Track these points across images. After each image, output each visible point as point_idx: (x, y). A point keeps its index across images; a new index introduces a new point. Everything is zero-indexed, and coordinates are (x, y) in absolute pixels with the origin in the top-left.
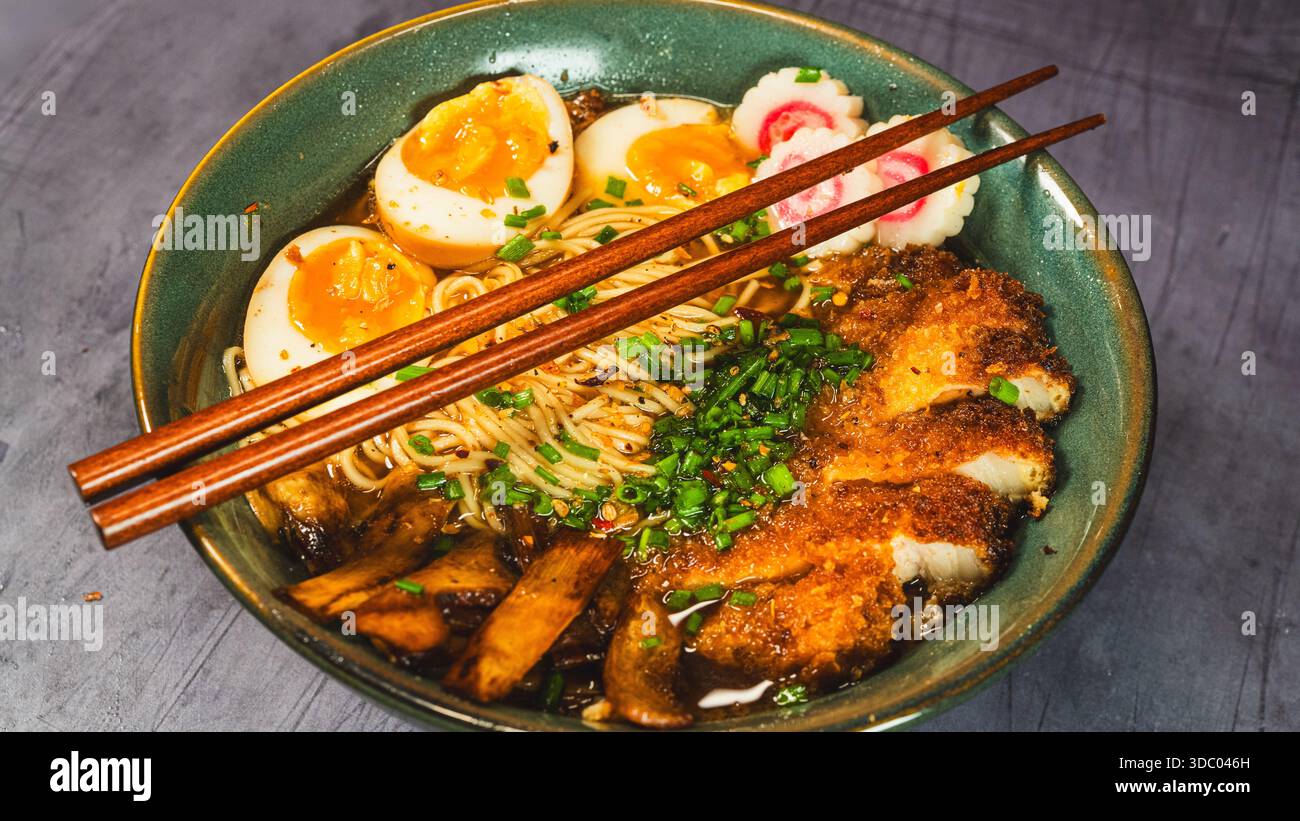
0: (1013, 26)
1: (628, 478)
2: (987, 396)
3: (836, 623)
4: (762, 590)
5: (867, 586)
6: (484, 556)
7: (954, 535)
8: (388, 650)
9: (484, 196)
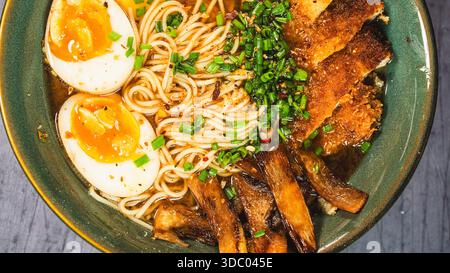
3: (368, 119)
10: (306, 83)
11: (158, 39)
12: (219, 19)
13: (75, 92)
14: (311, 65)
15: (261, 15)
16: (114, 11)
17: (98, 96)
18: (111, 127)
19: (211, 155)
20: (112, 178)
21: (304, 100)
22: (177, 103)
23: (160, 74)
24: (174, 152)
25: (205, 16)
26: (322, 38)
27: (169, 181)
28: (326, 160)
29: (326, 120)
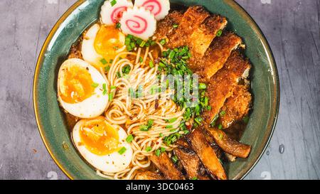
2: (217, 37)
4: (224, 109)
5: (241, 92)
9: (92, 94)
10: (206, 90)
11: (119, 82)
12: (151, 64)
13: (80, 119)
14: (207, 79)
15: (174, 57)
16: (92, 71)
17: (93, 119)
18: (102, 135)
19: (160, 140)
20: (108, 163)
21: (206, 100)
22: (136, 115)
23: (123, 100)
24: (139, 142)
25: (143, 64)
26: (210, 63)
27: (140, 159)
28: (225, 131)
29: (221, 108)
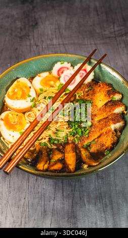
0: (72, 42)
1: (70, 132)
2: (111, 100)
3: (109, 141)
4: (96, 140)
5: (111, 133)
6: (57, 152)
7: (118, 122)
8: (55, 171)
9: (25, 99)
19: (47, 138)
20: (10, 135)
28: (91, 153)
29: (94, 140)
